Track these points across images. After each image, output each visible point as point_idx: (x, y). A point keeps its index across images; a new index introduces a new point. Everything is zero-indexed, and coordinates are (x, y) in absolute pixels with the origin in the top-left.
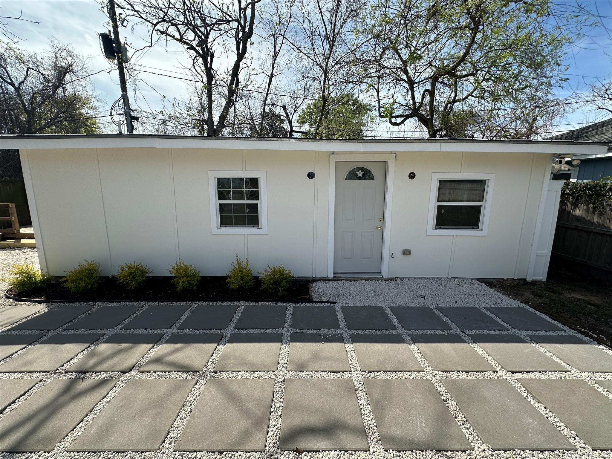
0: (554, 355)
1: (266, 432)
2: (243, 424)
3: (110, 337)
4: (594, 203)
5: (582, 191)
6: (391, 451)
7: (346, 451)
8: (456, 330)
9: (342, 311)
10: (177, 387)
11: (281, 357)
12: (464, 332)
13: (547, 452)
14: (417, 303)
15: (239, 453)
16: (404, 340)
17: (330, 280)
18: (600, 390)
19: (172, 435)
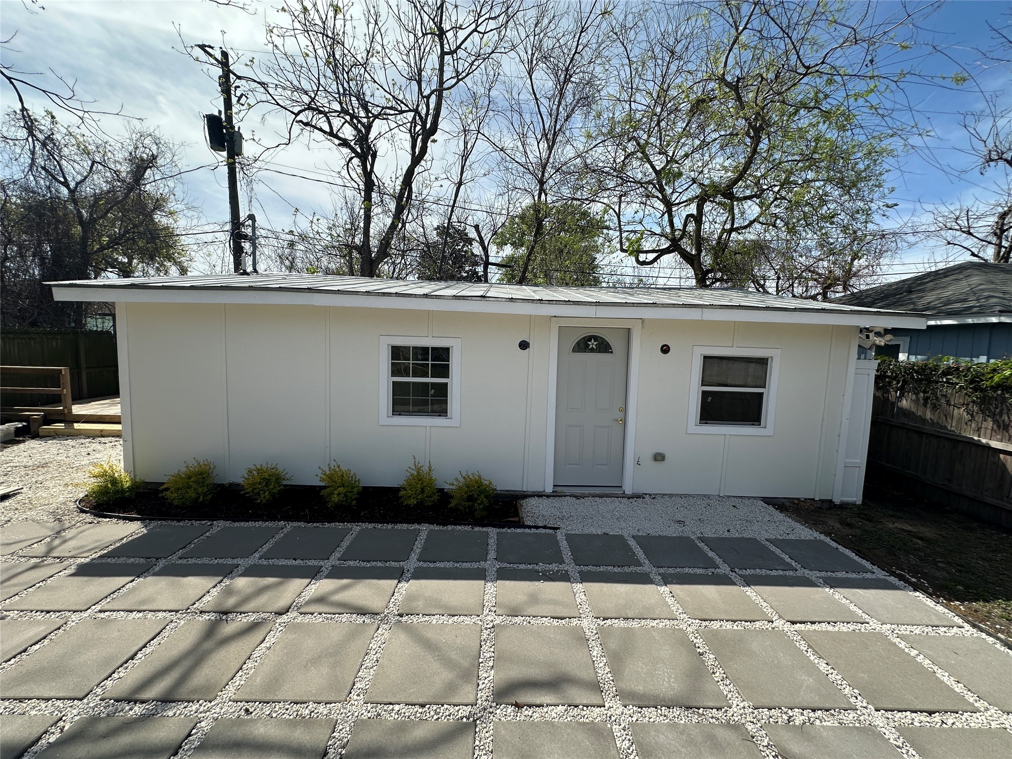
0: (851, 603)
1: (475, 685)
2: (447, 675)
3: (246, 569)
4: (925, 392)
5: (908, 374)
6: (631, 707)
7: (576, 706)
8: (724, 569)
9: (566, 540)
10: (354, 633)
11: (486, 598)
12: (735, 572)
13: (820, 712)
14: (673, 531)
15: (446, 706)
16: (652, 580)
17: (548, 496)
18: (902, 645)
19: (358, 685)
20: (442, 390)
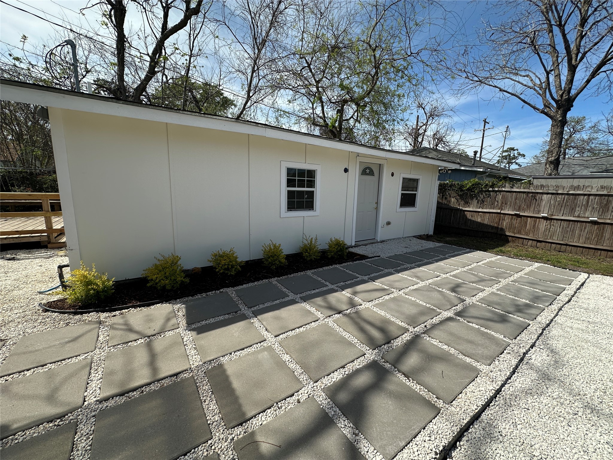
17: (354, 247)
20: (311, 195)
